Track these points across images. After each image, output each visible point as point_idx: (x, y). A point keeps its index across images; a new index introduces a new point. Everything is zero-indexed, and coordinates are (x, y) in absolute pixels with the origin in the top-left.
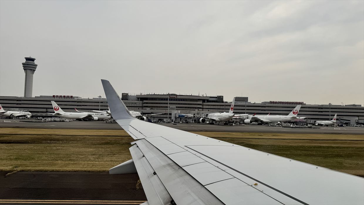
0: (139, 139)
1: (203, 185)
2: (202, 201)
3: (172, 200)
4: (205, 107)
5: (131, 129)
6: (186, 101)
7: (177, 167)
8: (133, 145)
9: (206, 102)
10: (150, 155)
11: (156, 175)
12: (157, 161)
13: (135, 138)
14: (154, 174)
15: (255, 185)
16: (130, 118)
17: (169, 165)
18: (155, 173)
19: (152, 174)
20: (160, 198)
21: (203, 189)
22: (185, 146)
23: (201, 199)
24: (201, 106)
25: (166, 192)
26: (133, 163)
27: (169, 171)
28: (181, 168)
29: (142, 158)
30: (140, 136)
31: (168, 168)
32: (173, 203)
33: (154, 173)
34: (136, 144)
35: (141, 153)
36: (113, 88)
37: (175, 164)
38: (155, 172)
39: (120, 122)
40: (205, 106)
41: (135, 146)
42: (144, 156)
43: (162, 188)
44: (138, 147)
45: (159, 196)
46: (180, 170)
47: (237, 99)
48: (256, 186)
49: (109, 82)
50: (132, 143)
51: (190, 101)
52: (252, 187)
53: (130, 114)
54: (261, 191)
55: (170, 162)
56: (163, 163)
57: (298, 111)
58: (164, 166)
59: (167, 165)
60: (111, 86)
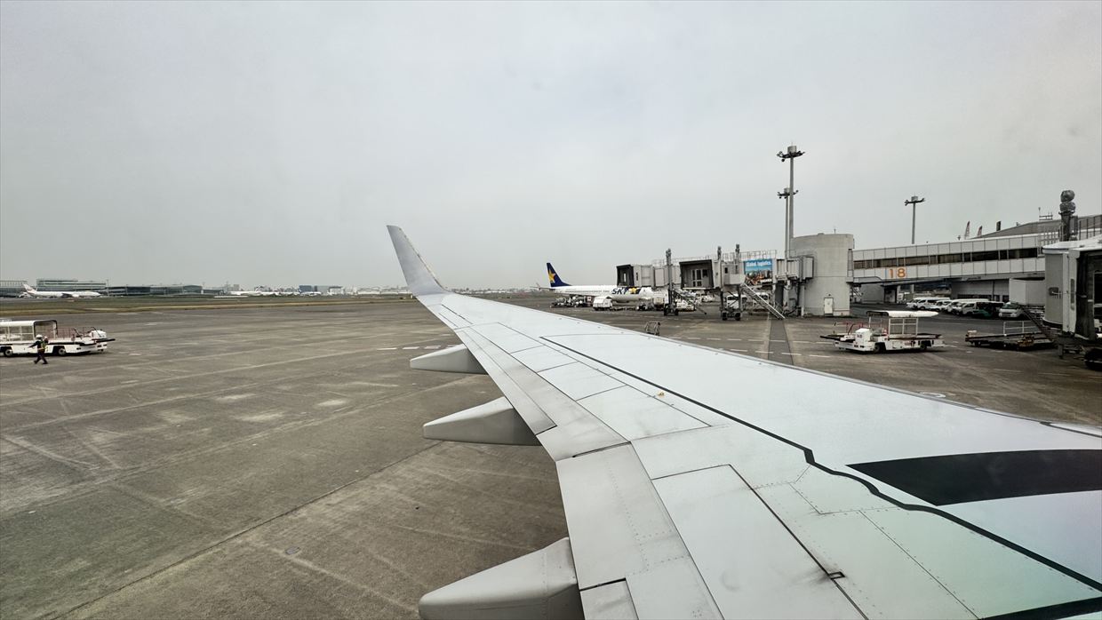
15: (660, 395)
48: (662, 397)
52: (655, 398)
54: (671, 404)
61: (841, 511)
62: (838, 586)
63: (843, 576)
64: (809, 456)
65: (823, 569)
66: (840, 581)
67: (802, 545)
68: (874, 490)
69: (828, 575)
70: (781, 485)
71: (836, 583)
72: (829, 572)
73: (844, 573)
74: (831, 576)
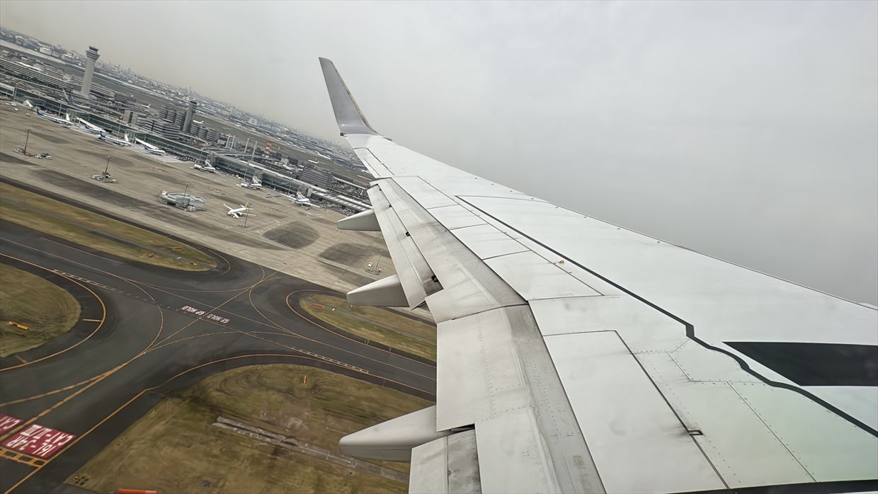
0: (382, 178)
1: (481, 259)
3: (433, 275)
7: (442, 229)
8: (374, 186)
10: (399, 206)
11: (410, 236)
12: (411, 217)
13: (376, 177)
14: (407, 236)
15: (560, 262)
17: (431, 224)
18: (408, 234)
19: (403, 234)
20: (416, 270)
21: (481, 263)
22: (457, 197)
25: (424, 263)
26: (373, 215)
27: (429, 234)
28: (448, 230)
29: (388, 210)
30: (384, 174)
31: (429, 229)
32: (435, 279)
33: (406, 234)
34: (377, 184)
35: (386, 201)
37: (439, 224)
38: (408, 232)
41: (376, 187)
42: (390, 206)
43: (419, 256)
44: (380, 190)
45: (413, 266)
46: (448, 234)
48: (562, 264)
50: (372, 183)
52: (555, 265)
54: (569, 272)
56: (421, 221)
58: (423, 226)
59: (427, 224)
61: (710, 381)
62: (695, 441)
63: (701, 433)
64: (690, 331)
65: (684, 426)
66: (698, 438)
67: (669, 405)
68: (744, 366)
69: (688, 431)
70: (659, 353)
71: (694, 438)
72: (689, 430)
73: (703, 432)
74: (692, 433)
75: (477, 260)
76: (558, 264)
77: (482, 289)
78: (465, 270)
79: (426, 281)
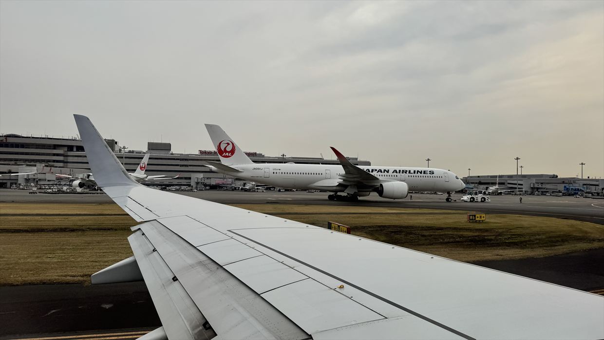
0: (146, 222)
1: (258, 294)
2: (256, 319)
3: (205, 321)
4: (70, 159)
5: (130, 203)
6: (26, 148)
7: (214, 267)
8: (135, 231)
9: (75, 149)
10: (166, 248)
11: (177, 281)
12: (179, 259)
13: (138, 220)
14: (174, 281)
16: (129, 185)
17: (200, 263)
18: (175, 279)
19: (169, 280)
20: (185, 320)
21: (258, 300)
22: (229, 231)
23: (254, 317)
24: (61, 158)
25: (194, 310)
26: (135, 264)
27: (201, 274)
28: (221, 267)
29: (152, 255)
30: (148, 216)
31: (199, 269)
32: (207, 326)
33: (173, 279)
34: (140, 229)
35: (150, 245)
36: (95, 130)
37: (210, 262)
38: (175, 277)
39: (110, 192)
40: (72, 158)
41: (138, 232)
42: (154, 250)
43: (188, 302)
44: (143, 234)
45: (182, 316)
46: (220, 271)
47: (152, 146)
48: (342, 289)
49: (88, 119)
50: (133, 229)
51: (36, 148)
52: (335, 291)
53: (129, 178)
54: (350, 296)
55: (203, 258)
56: (190, 261)
57: (146, 164)
58: (192, 266)
59: (196, 264)
60: (93, 126)
75: (253, 295)
76: (338, 290)
77: (260, 328)
78: (241, 309)
79: (196, 331)
